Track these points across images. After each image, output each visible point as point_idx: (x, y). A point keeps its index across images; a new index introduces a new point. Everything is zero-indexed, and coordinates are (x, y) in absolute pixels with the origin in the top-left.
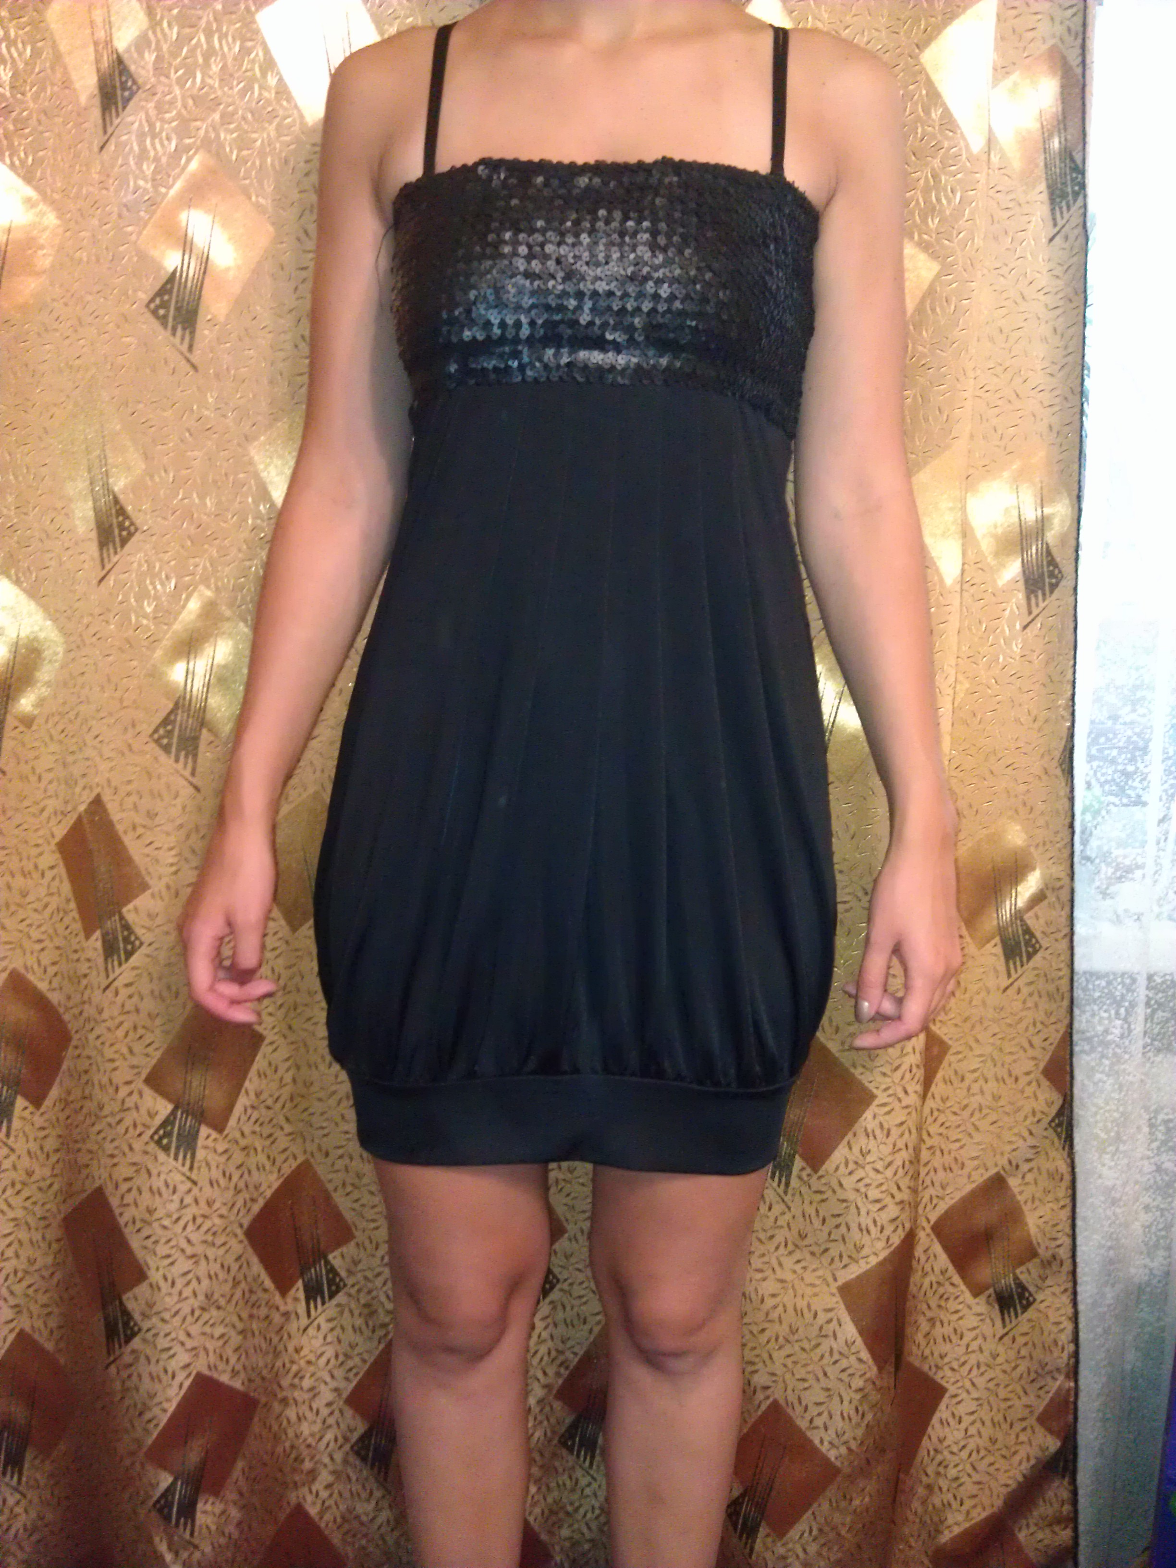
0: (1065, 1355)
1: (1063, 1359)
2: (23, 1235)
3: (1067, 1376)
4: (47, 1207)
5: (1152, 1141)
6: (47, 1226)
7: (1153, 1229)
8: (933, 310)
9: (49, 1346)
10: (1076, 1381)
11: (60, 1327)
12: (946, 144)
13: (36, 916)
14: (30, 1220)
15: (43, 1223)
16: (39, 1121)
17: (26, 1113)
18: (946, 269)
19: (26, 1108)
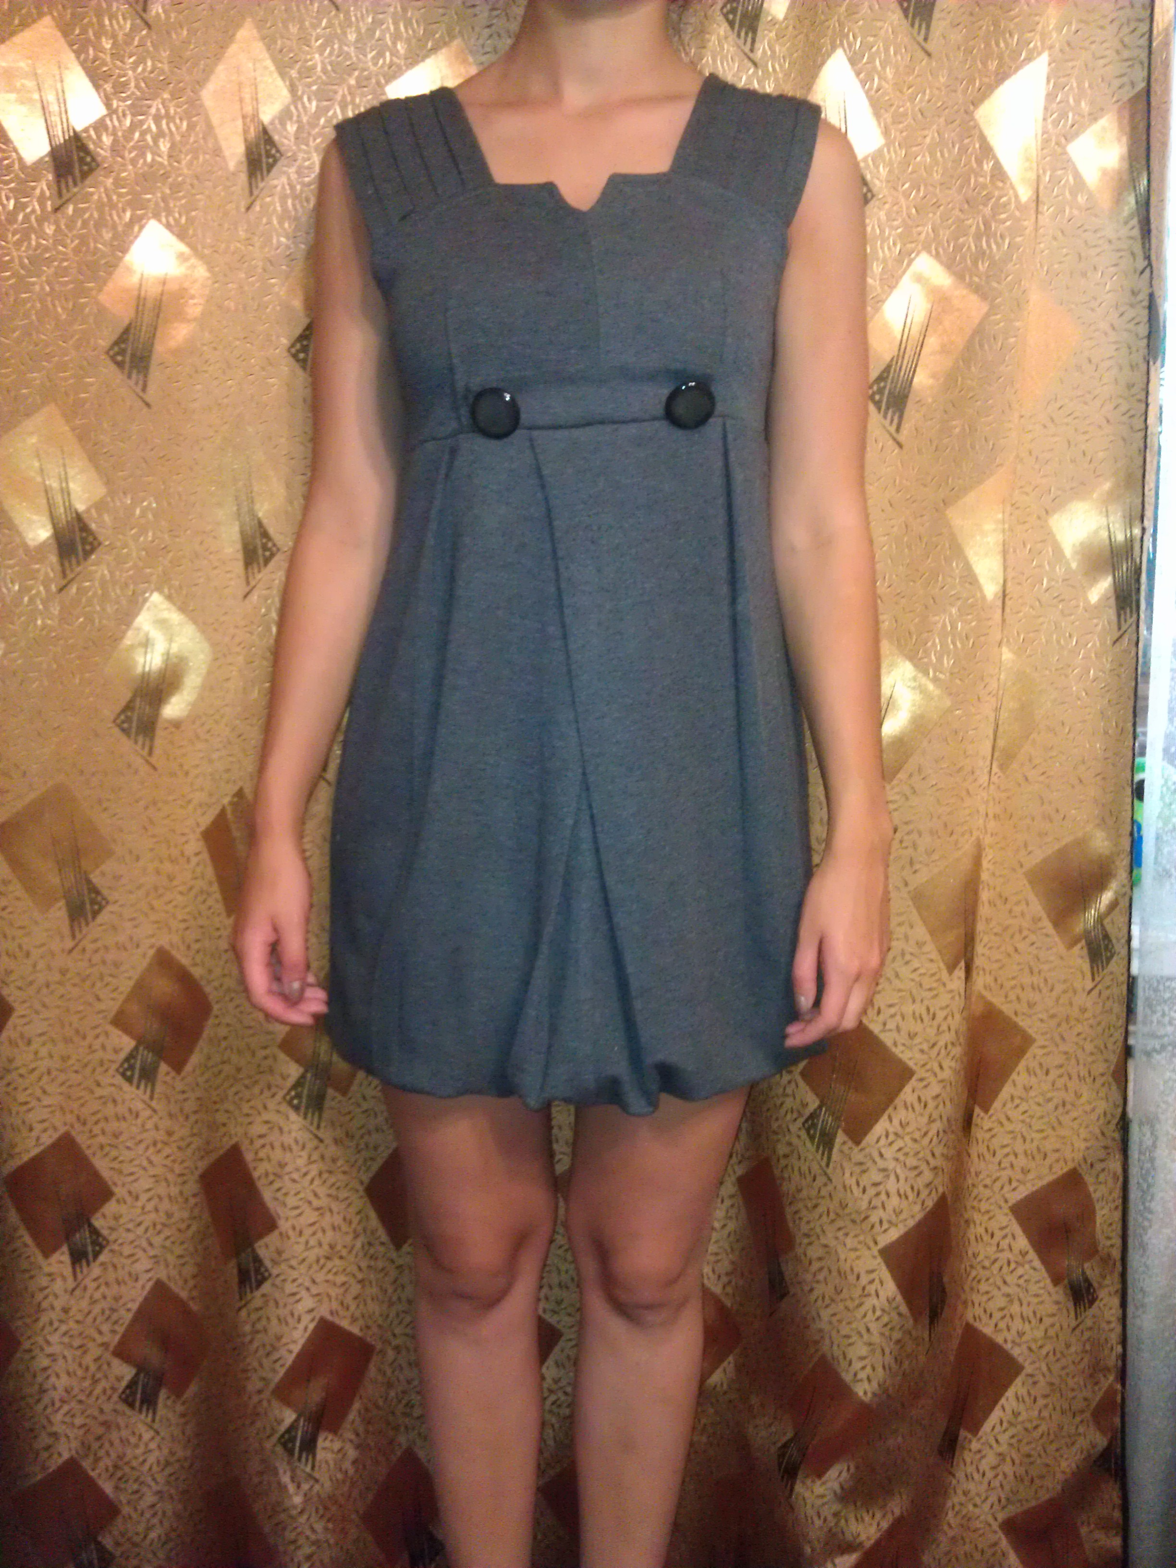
0: (1115, 1356)
1: (1113, 1358)
2: (162, 1190)
3: (1116, 1378)
4: (186, 1164)
6: (184, 1183)
8: (981, 346)
9: (184, 1295)
10: (1124, 1385)
11: (194, 1277)
12: (996, 193)
13: (180, 898)
14: (170, 1177)
15: (180, 1180)
16: (179, 1086)
17: (168, 1079)
18: (993, 309)
19: (168, 1073)
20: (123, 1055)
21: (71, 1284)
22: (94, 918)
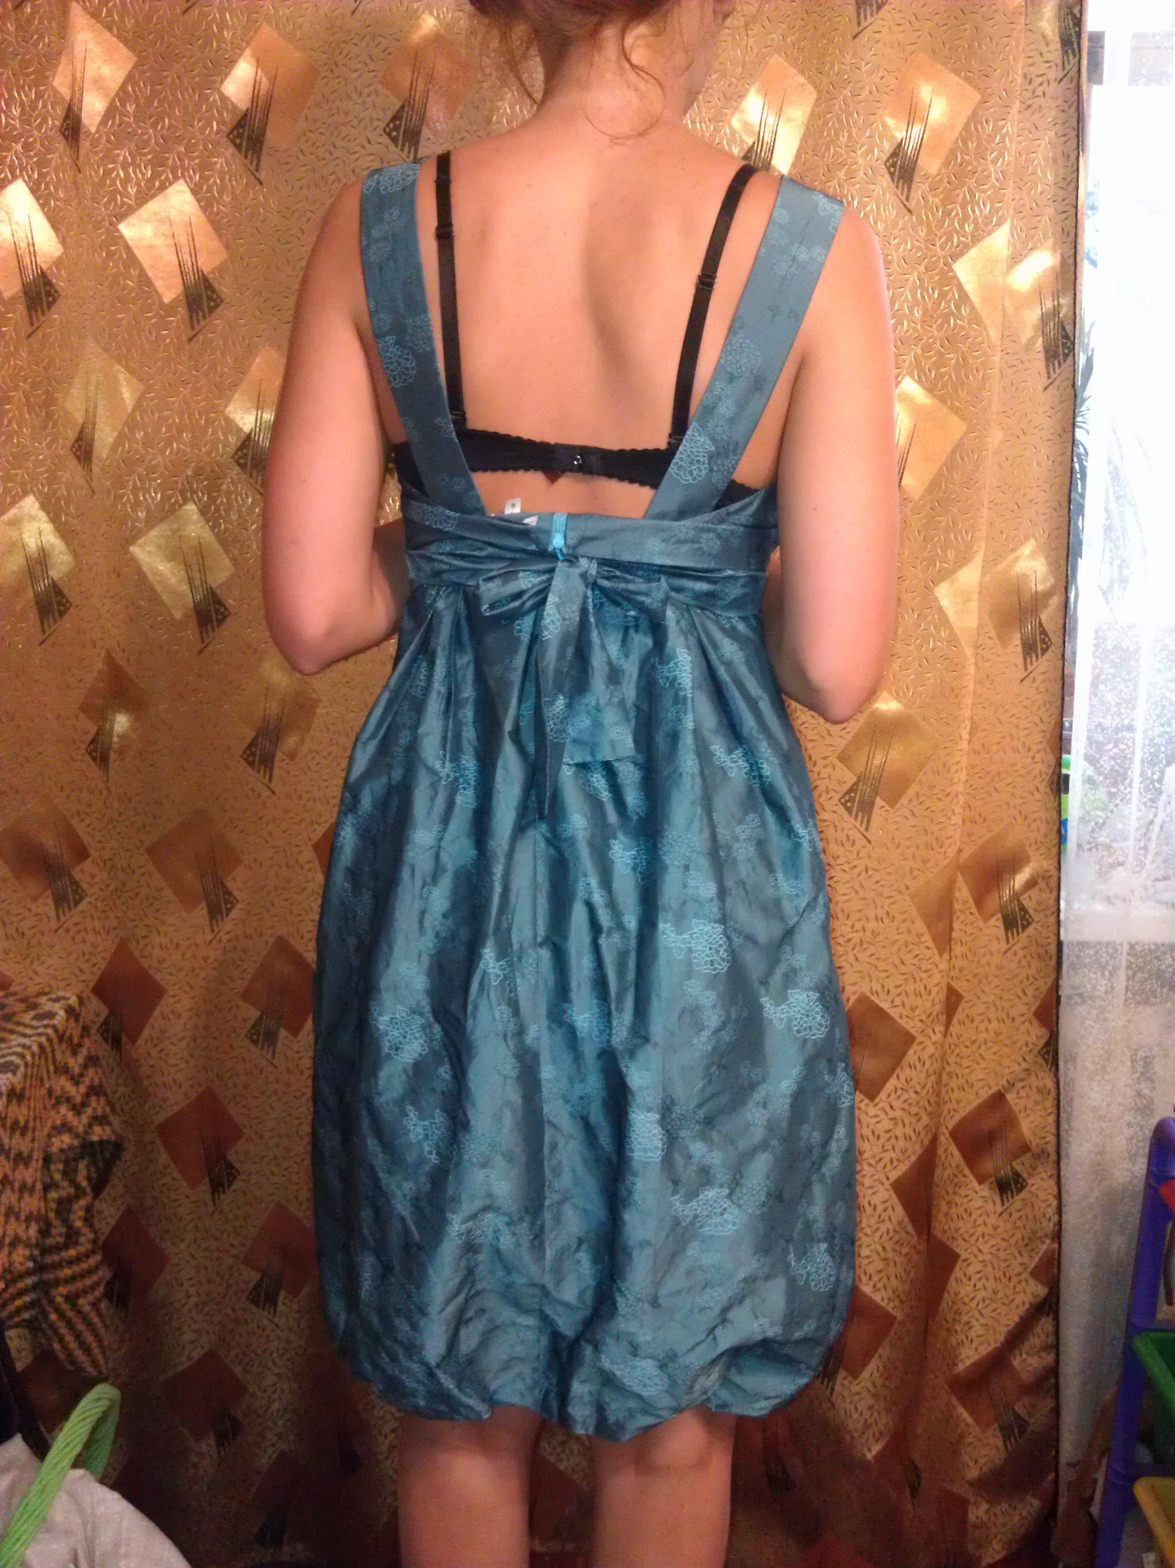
0: (1051, 1225)
1: (1049, 1227)
3: (1053, 1240)
4: (301, 1110)
5: (1134, 1073)
6: (300, 1125)
7: (1134, 1141)
8: (961, 457)
9: (299, 1214)
10: (1060, 1243)
12: (973, 334)
15: (296, 1123)
16: (296, 1047)
17: (287, 1041)
20: (249, 1024)
21: (211, 1208)
22: (227, 915)
